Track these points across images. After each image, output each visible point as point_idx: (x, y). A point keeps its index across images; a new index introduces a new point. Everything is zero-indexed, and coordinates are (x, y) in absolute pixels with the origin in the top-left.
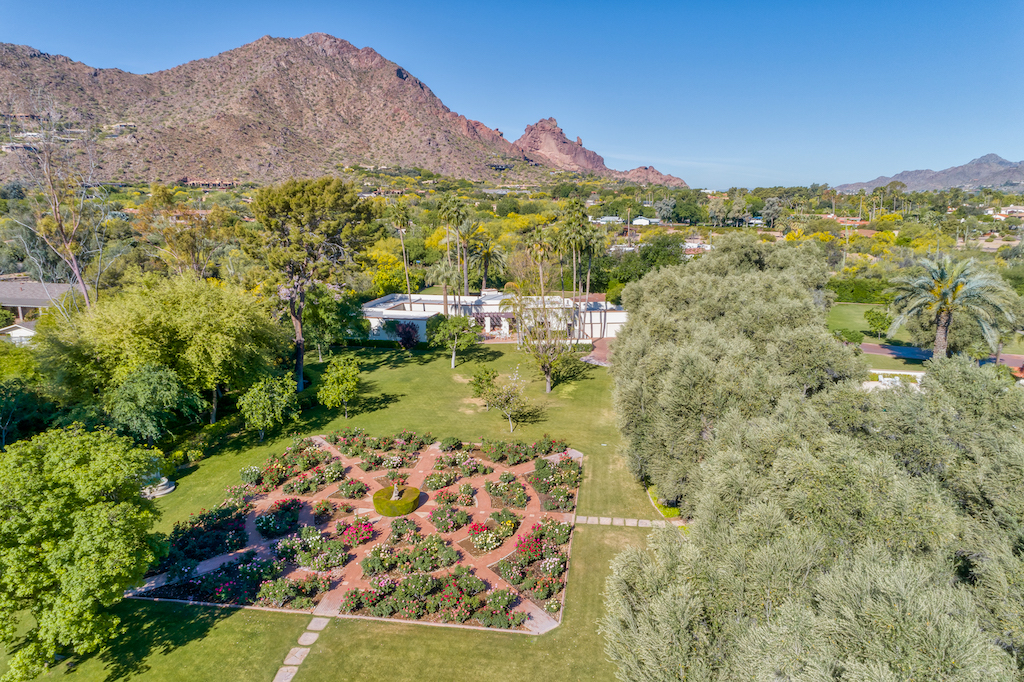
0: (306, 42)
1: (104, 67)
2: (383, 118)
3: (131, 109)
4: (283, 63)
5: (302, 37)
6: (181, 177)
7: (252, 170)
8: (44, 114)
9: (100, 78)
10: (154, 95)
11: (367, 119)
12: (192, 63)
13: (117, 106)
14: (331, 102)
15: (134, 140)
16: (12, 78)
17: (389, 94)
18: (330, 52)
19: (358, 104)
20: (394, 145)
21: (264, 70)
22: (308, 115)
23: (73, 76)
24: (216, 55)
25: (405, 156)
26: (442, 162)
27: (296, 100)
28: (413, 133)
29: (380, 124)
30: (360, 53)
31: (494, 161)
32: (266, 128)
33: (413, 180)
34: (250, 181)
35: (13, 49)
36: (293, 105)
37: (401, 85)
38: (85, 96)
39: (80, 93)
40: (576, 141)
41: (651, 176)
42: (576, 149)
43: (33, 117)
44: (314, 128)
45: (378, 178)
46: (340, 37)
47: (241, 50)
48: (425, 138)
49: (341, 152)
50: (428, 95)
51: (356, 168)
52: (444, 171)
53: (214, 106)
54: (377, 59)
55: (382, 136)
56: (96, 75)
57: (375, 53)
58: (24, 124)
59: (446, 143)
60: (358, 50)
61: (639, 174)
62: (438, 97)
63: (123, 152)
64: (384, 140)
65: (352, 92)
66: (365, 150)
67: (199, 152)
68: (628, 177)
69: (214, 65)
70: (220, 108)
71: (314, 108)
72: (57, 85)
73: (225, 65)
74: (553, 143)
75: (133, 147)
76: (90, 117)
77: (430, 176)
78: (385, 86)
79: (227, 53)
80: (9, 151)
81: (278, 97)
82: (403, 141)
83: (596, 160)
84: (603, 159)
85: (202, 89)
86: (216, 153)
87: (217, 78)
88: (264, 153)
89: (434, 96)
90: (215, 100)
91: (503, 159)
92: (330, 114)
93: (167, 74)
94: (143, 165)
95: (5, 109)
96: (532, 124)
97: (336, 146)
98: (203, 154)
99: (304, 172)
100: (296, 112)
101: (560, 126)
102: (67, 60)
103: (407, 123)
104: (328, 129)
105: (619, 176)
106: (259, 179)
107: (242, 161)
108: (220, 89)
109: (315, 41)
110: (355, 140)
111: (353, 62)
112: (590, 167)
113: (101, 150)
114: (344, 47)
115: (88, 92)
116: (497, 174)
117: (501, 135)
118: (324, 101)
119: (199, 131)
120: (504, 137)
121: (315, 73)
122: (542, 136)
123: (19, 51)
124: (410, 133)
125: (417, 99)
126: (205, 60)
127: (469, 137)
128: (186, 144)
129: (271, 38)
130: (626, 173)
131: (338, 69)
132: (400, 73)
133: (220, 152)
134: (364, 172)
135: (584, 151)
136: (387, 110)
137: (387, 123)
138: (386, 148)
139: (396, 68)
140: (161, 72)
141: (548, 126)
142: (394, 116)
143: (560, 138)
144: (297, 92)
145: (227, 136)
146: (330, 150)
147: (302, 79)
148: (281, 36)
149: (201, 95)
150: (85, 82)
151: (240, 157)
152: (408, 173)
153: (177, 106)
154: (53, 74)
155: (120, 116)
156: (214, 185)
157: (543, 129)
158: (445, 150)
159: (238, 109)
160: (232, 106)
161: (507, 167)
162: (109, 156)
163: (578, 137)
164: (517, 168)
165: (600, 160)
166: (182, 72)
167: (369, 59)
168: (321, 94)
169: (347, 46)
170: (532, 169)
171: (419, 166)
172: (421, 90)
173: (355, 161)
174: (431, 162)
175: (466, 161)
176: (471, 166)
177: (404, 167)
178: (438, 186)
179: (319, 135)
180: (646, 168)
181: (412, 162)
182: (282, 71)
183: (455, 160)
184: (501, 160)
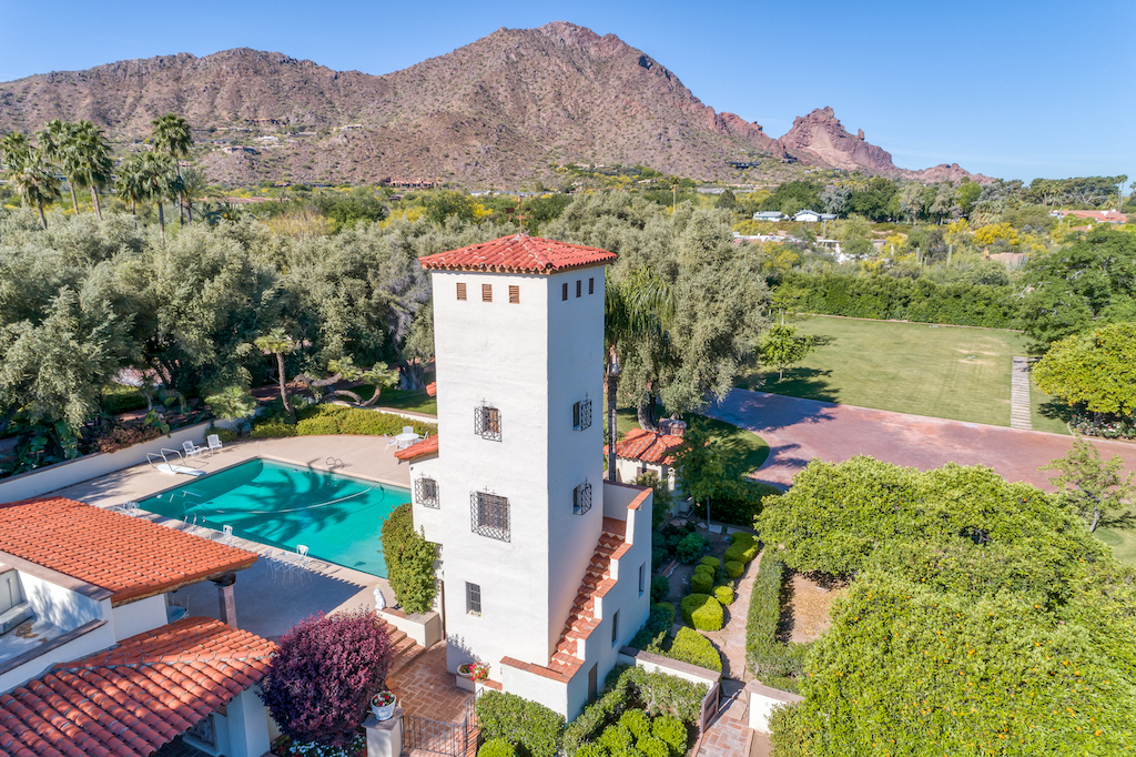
0: (544, 32)
1: (344, 71)
2: (613, 111)
3: (364, 110)
4: (513, 56)
5: (540, 26)
6: (384, 177)
7: (458, 170)
8: (283, 118)
9: (340, 81)
10: (387, 96)
11: (595, 114)
12: (427, 61)
13: (351, 108)
14: (559, 95)
15: (345, 140)
16: (261, 85)
17: (630, 86)
18: (569, 42)
19: (588, 97)
20: (621, 141)
21: (494, 62)
22: (532, 111)
23: (315, 80)
24: (451, 51)
25: (631, 153)
26: (672, 159)
27: (521, 95)
28: (643, 127)
29: (608, 118)
30: (602, 41)
31: (738, 159)
32: (481, 125)
33: (628, 179)
34: (454, 180)
35: (265, 56)
36: (517, 100)
37: (642, 74)
38: (324, 100)
39: (319, 97)
40: (856, 134)
41: (954, 176)
42: (856, 144)
43: (273, 121)
44: (536, 124)
45: (592, 177)
46: (580, 24)
47: (476, 44)
48: (655, 133)
49: (559, 150)
50: (674, 85)
51: (571, 167)
52: (673, 169)
53: (437, 104)
54: (620, 47)
55: (609, 131)
56: (336, 78)
57: (618, 40)
58: (263, 127)
59: (679, 138)
60: (599, 38)
61: (937, 173)
62: (687, 86)
63: (333, 152)
64: (611, 136)
65: (583, 83)
66: (587, 147)
67: (407, 151)
68: (922, 177)
69: (447, 62)
70: (442, 106)
71: (539, 103)
72: (300, 89)
73: (456, 61)
74: (826, 137)
75: (343, 147)
76: (323, 119)
77: (650, 175)
78: (624, 77)
79: (462, 49)
80: (230, 152)
81: (503, 92)
82: (631, 137)
83: (882, 157)
84: (890, 156)
85: (431, 87)
86: (424, 152)
87: (447, 75)
88: (473, 150)
89: (681, 85)
90: (439, 98)
91: (750, 155)
92: (555, 109)
93: (403, 74)
94: (349, 165)
95: (252, 115)
96: (803, 115)
97: (556, 144)
98: (410, 154)
99: (513, 171)
100: (519, 108)
101: (837, 116)
102: (313, 64)
103: (639, 116)
104: (551, 125)
105: (911, 177)
106: (463, 179)
107: (449, 160)
108: (448, 86)
109: (554, 30)
110: (578, 136)
111: (593, 51)
112: (873, 165)
113: (313, 150)
114: (586, 34)
115: (327, 96)
116: (736, 172)
117: (761, 129)
118: (551, 95)
119: (411, 130)
120: (763, 131)
121: (545, 65)
122: (814, 129)
123: (271, 58)
124: (640, 127)
125: (659, 89)
126: (440, 57)
127: (716, 131)
128: (395, 143)
129: (506, 30)
130: (921, 172)
131: (575, 60)
132: (644, 62)
133: (428, 150)
134: (577, 171)
135: (867, 147)
136: (619, 103)
137: (616, 117)
138: (611, 145)
139: (639, 56)
140: (398, 72)
141: (821, 118)
142: (625, 108)
143: (838, 131)
144: (524, 87)
145: (437, 134)
146: (548, 148)
147: (531, 71)
148: (517, 28)
149: (429, 93)
150: (325, 85)
151: (447, 156)
152: (627, 172)
153: (405, 106)
154: (298, 79)
155: (352, 117)
156: (415, 185)
157: (816, 121)
158: (677, 146)
159: (458, 105)
160: (453, 102)
161: (751, 164)
162: (320, 157)
163: (860, 130)
164: (764, 167)
165: (887, 157)
166: (416, 71)
167: (611, 47)
168: (548, 88)
169: (588, 34)
170: (783, 166)
171: (643, 165)
172: (667, 79)
173: (572, 160)
174: (660, 159)
175: (701, 157)
176: (706, 164)
177: (625, 165)
178: (654, 186)
179: (539, 132)
180: (948, 167)
181: (637, 160)
182: (511, 64)
183: (688, 157)
184: (746, 157)
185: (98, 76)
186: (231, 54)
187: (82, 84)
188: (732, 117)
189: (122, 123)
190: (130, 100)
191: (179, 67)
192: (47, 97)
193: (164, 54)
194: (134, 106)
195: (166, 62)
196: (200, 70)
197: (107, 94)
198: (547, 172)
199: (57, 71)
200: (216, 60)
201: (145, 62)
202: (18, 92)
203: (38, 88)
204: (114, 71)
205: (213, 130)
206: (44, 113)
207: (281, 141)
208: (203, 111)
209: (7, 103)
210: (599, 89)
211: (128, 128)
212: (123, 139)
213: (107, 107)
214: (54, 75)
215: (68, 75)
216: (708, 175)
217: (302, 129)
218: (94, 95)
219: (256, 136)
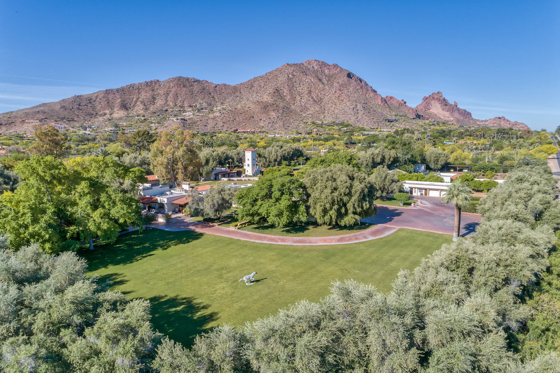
0: (305, 64)
1: (219, 84)
2: (334, 98)
3: (227, 100)
4: (290, 76)
5: (303, 62)
6: (235, 129)
7: (265, 125)
8: (194, 104)
9: (217, 88)
10: (237, 94)
11: (326, 99)
12: (254, 79)
13: (222, 99)
14: (310, 92)
15: (220, 114)
16: (186, 91)
17: (342, 87)
18: (316, 68)
19: (323, 92)
20: (336, 111)
21: (282, 79)
22: (298, 99)
23: (208, 88)
24: (264, 74)
25: (340, 116)
26: (359, 119)
27: (294, 92)
29: (331, 101)
30: (331, 67)
31: (390, 118)
32: (275, 106)
33: (337, 128)
34: (264, 130)
35: (188, 79)
36: (291, 94)
37: (348, 81)
38: (211, 96)
39: (209, 95)
40: (453, 104)
41: (502, 123)
42: (453, 109)
43: (190, 106)
44: (299, 105)
45: (322, 127)
47: (275, 71)
48: (352, 107)
49: (309, 116)
50: (364, 85)
51: (313, 123)
52: (359, 123)
53: (257, 97)
54: (339, 69)
55: (331, 107)
57: (338, 66)
58: (186, 109)
59: (362, 109)
60: (330, 66)
61: (494, 121)
62: (370, 85)
63: (215, 119)
64: (332, 109)
65: (321, 86)
66: (321, 114)
67: (245, 118)
68: (487, 123)
69: (263, 79)
70: (260, 98)
71: (301, 95)
72: (201, 92)
73: (266, 78)
74: (439, 106)
75: (219, 117)
76: (210, 105)
77: (347, 126)
78: (340, 82)
79: (269, 73)
81: (286, 92)
83: (467, 114)
84: (471, 114)
85: (256, 90)
86: (252, 118)
87: (262, 85)
88: (272, 117)
89: (367, 85)
90: (258, 94)
91: (396, 116)
92: (308, 98)
93: (244, 84)
94: (221, 124)
95: (182, 104)
96: (427, 96)
97: (308, 113)
99: (288, 125)
100: (293, 98)
101: (444, 96)
102: (207, 82)
103: (345, 100)
104: (306, 105)
105: (481, 123)
106: (267, 129)
108: (263, 89)
109: (309, 63)
110: (318, 109)
111: (327, 71)
112: (462, 118)
113: (207, 119)
114: (324, 64)
116: (388, 124)
117: (405, 103)
118: (306, 92)
119: (246, 109)
120: (407, 104)
121: (304, 79)
122: (433, 102)
123: (190, 80)
124: (345, 105)
125: (356, 87)
126: (260, 77)
127: (382, 105)
128: (240, 115)
129: (288, 64)
130: (486, 121)
131: (319, 76)
132: (349, 75)
133: (253, 117)
134: (316, 125)
135: (459, 110)
136: (336, 94)
137: (335, 101)
138: (332, 113)
139: (347, 73)
140: (242, 83)
141: (436, 97)
142: (339, 97)
143: (444, 103)
144: (295, 89)
145: (257, 110)
146: (304, 115)
147: (298, 82)
148: (293, 63)
149: (255, 92)
150: (211, 90)
151: (261, 120)
152: (337, 125)
153: (244, 98)
154: (200, 88)
155: (222, 103)
156: (247, 132)
157: (433, 98)
158: (361, 113)
159: (267, 98)
160: (264, 97)
161: (395, 120)
162: (210, 121)
163: (455, 102)
164: (401, 121)
165: (469, 114)
166: (250, 83)
167: (335, 69)
168: (306, 89)
169: (325, 64)
170: (410, 121)
171: (345, 121)
172: (360, 82)
173: (314, 119)
174: (353, 118)
175: (372, 118)
176: (374, 120)
177: (337, 122)
178: (348, 131)
179: (301, 108)
180: (500, 118)
181: (343, 119)
182: (289, 79)
183: (366, 117)
184: (394, 116)
185: (123, 90)
186: (174, 79)
187: (117, 94)
188: (391, 98)
189: (132, 109)
190: (135, 99)
191: (154, 85)
192: (104, 99)
193: (148, 80)
194: (136, 102)
195: (149, 83)
196: (162, 86)
197: (126, 97)
198: (303, 125)
199: (108, 89)
200: (168, 82)
201: (141, 84)
202: (94, 98)
203: (101, 96)
204: (129, 88)
205: (167, 111)
206: (103, 106)
207: (194, 114)
208: (163, 103)
209: (90, 103)
210: (328, 89)
211: (134, 110)
212: (132, 115)
213: (126, 102)
214: (107, 91)
215: (112, 90)
216: (375, 125)
217: (202, 109)
218: (121, 98)
219: (184, 112)
